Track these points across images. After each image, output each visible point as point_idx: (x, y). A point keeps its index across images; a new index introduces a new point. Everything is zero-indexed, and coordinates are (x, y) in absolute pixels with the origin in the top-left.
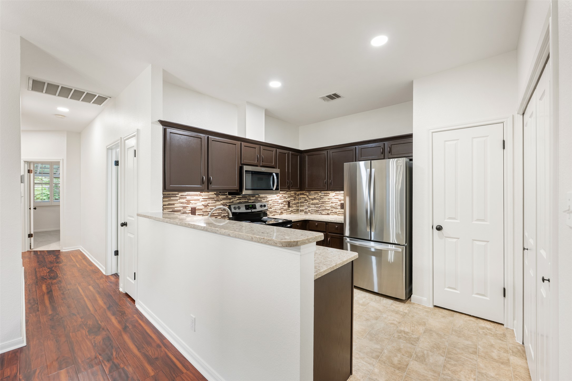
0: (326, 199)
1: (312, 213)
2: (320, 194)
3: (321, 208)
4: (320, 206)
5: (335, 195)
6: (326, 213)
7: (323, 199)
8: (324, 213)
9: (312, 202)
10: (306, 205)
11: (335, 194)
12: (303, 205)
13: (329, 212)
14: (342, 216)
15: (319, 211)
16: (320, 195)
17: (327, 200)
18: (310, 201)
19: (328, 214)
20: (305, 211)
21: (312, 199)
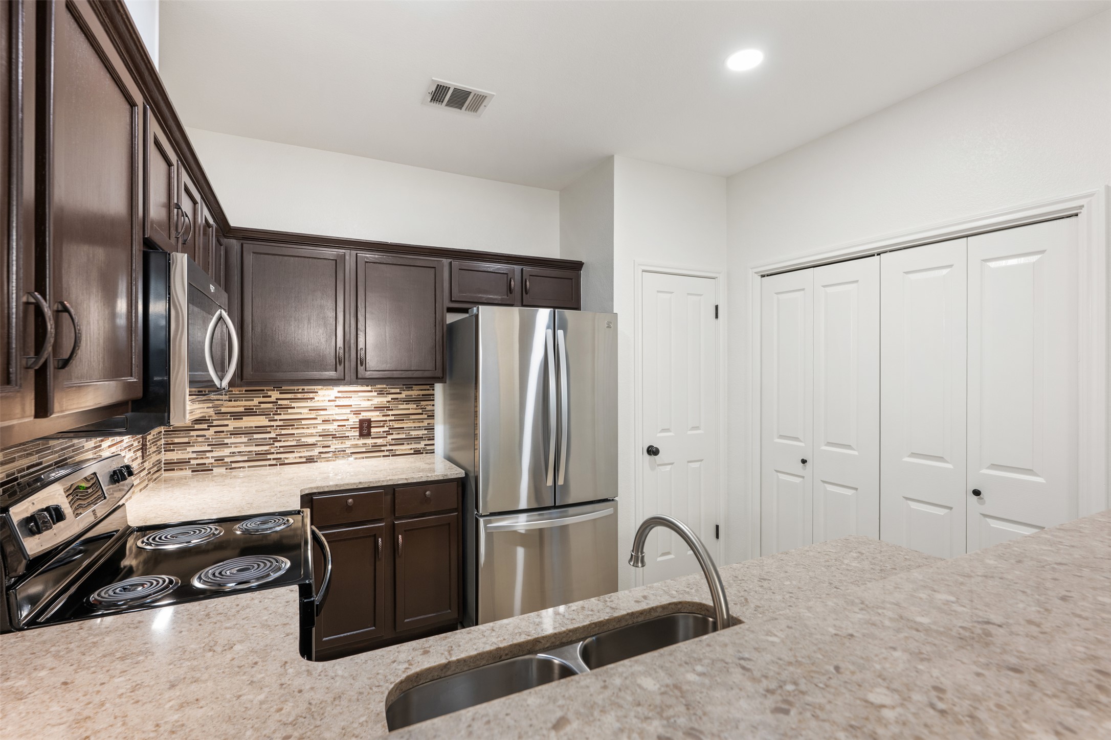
0: (301, 409)
1: (234, 465)
2: (275, 395)
3: (277, 444)
4: (273, 435)
5: (340, 395)
6: (301, 457)
7: (290, 411)
8: (291, 457)
9: (232, 424)
10: (200, 439)
11: (339, 392)
12: (186, 440)
13: (315, 452)
14: (366, 457)
15: (269, 456)
16: (273, 399)
17: (305, 413)
18: (226, 422)
19: (310, 460)
20: (193, 462)
21: (237, 416)
